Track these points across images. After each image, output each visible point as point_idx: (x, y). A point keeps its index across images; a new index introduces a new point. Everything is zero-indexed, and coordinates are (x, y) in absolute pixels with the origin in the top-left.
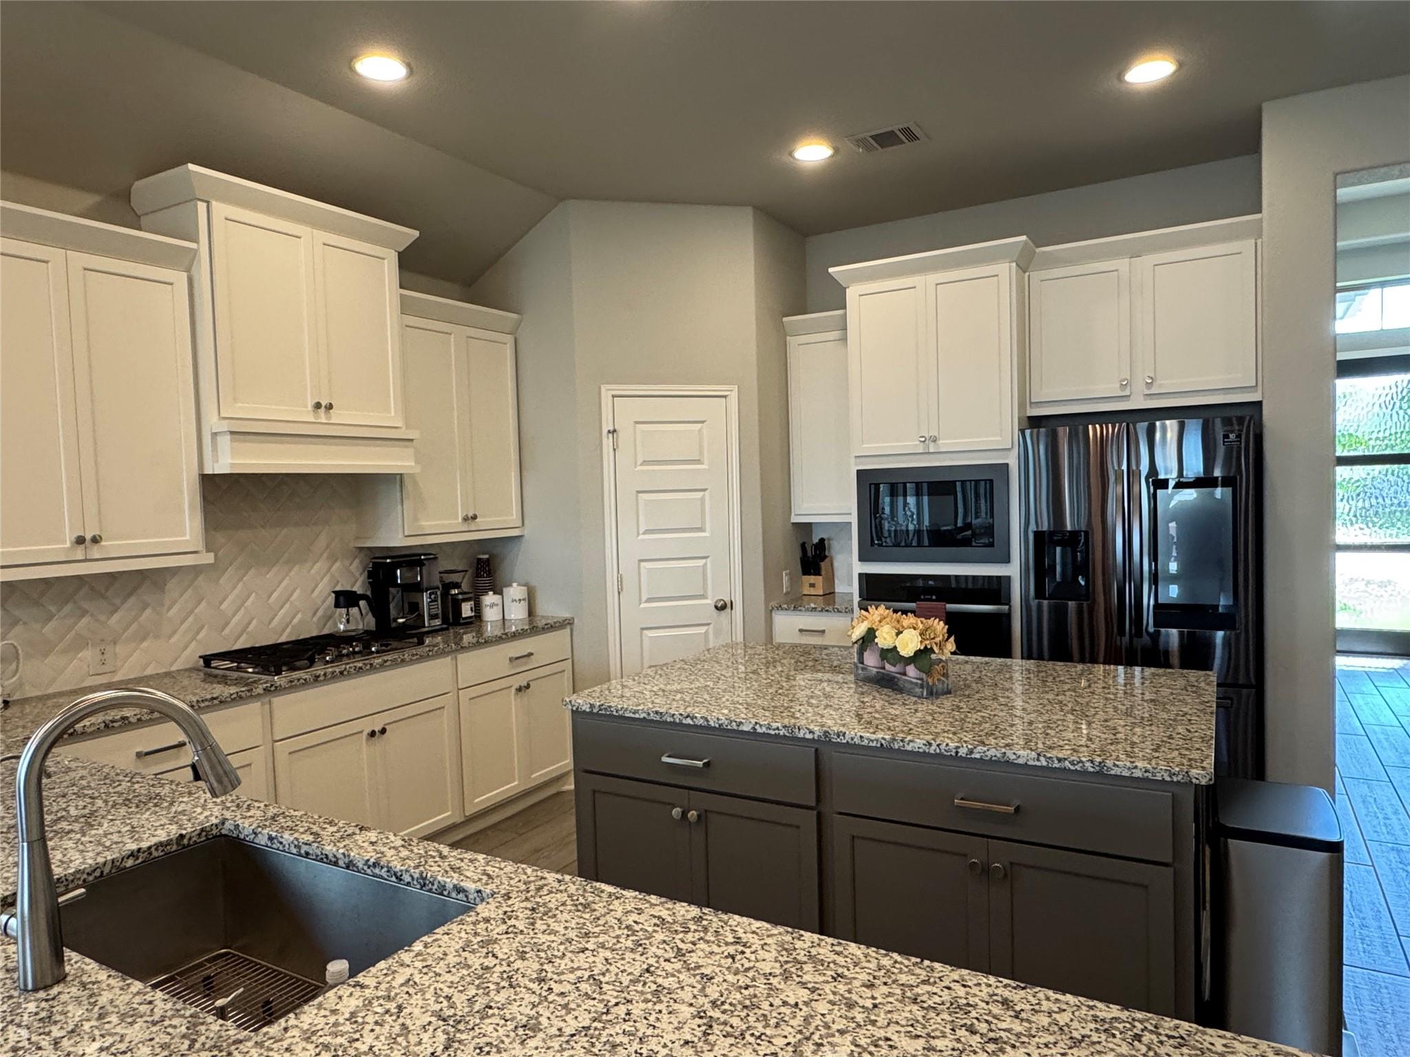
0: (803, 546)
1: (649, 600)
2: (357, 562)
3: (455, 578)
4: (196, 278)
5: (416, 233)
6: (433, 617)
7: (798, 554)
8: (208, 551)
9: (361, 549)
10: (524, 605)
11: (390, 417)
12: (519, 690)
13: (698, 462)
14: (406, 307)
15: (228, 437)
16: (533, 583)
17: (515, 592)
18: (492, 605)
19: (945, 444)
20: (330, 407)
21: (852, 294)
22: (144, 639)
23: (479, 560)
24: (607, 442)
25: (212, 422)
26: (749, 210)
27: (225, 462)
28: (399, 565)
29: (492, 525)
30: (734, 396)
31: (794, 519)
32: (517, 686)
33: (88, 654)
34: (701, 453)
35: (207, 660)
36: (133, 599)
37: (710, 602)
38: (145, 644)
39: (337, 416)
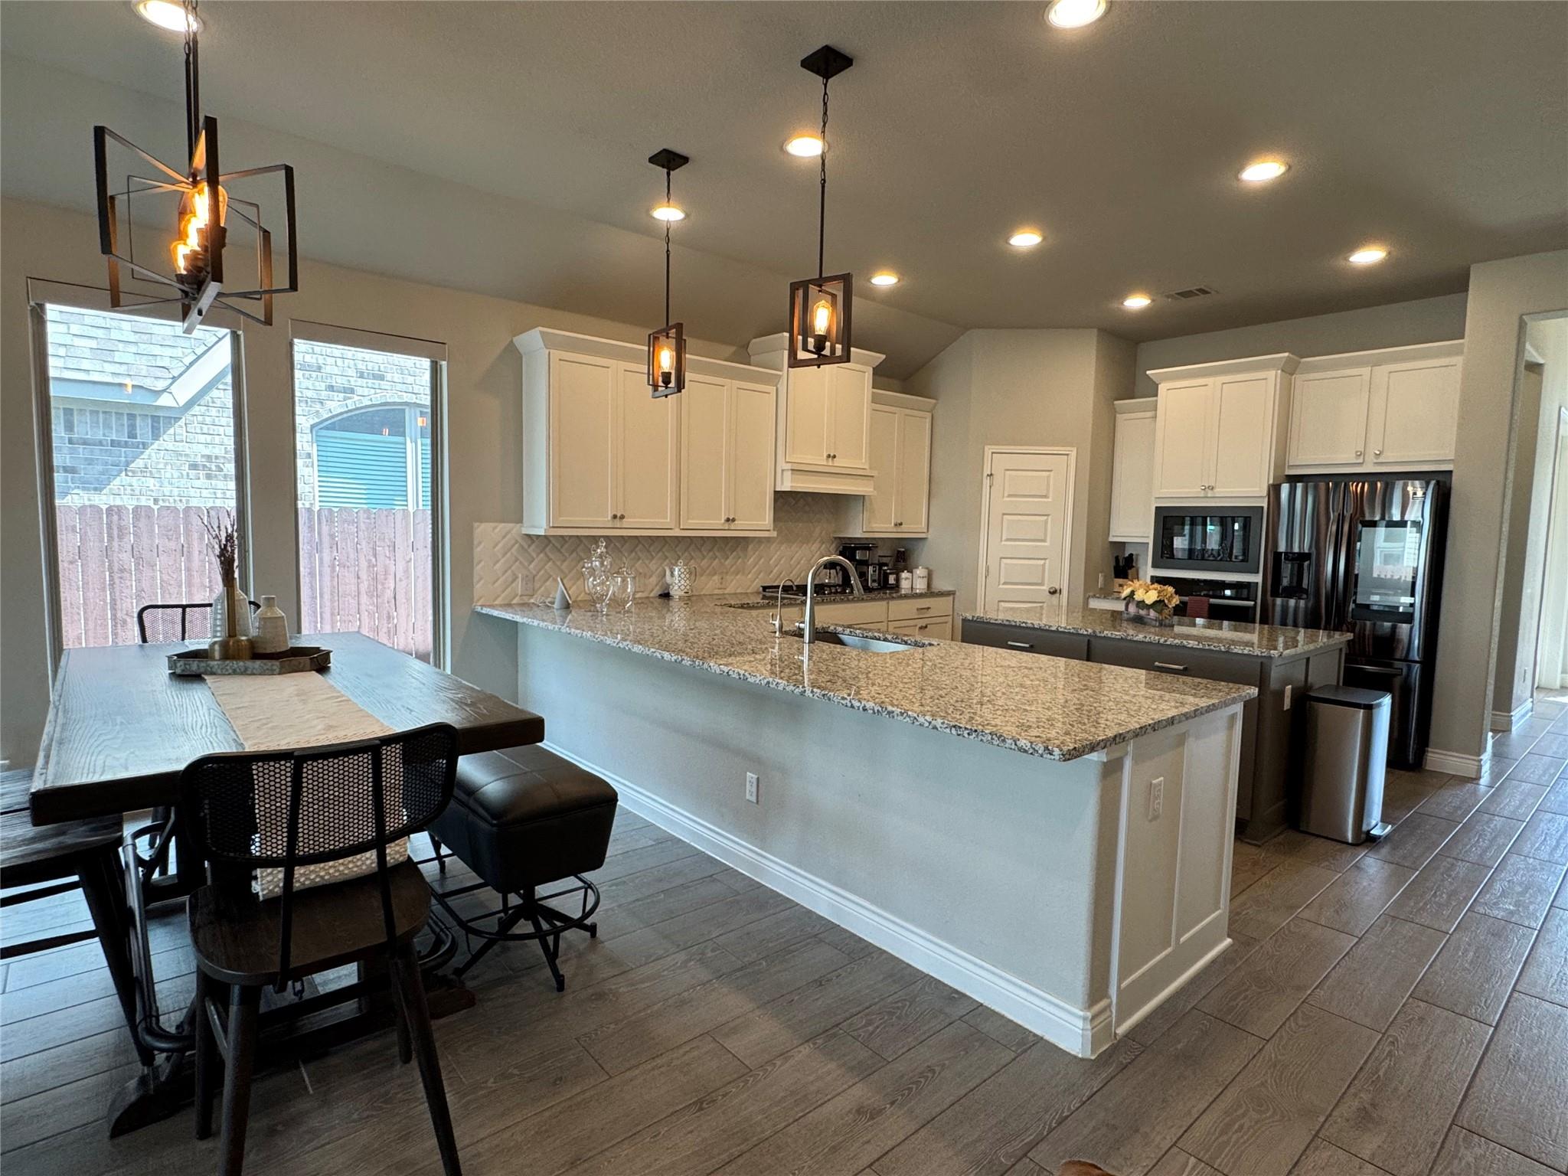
0: (1117, 558)
1: (1005, 583)
2: (834, 545)
3: (885, 560)
4: (779, 390)
5: (884, 357)
6: (874, 581)
7: (1113, 563)
8: (774, 530)
9: (835, 538)
10: (926, 580)
11: (862, 463)
12: (921, 628)
13: (1045, 496)
14: (875, 399)
15: (790, 472)
16: (931, 568)
17: (920, 572)
18: (906, 579)
19: (1219, 491)
20: (834, 457)
21: (1162, 388)
22: (737, 575)
23: (899, 552)
24: (986, 482)
25: (782, 464)
26: (1095, 330)
27: (786, 485)
28: (858, 548)
29: (909, 530)
30: (1074, 454)
31: (1112, 539)
32: (919, 625)
33: (716, 578)
34: (1048, 490)
35: (765, 588)
36: (735, 553)
37: (1046, 588)
38: (738, 577)
39: (837, 462)
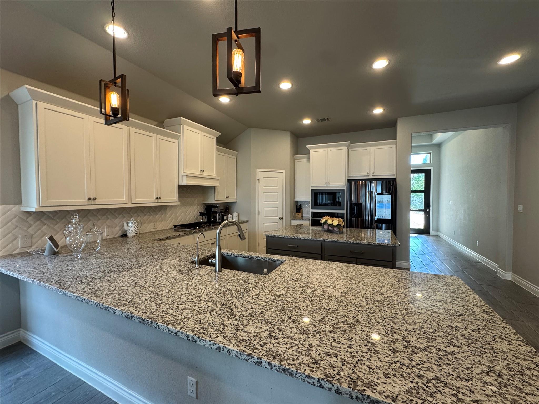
0: (296, 206)
1: (265, 217)
2: (202, 206)
3: (222, 211)
4: (179, 142)
5: (220, 134)
6: (219, 219)
7: (295, 208)
8: (179, 202)
9: (203, 203)
10: (237, 217)
11: (213, 174)
13: (276, 186)
14: (218, 150)
15: (186, 177)
16: (239, 213)
17: (235, 214)
18: (230, 217)
19: (331, 184)
20: (204, 171)
21: (311, 151)
22: (162, 221)
23: (226, 207)
24: (257, 181)
25: (182, 173)
26: (289, 132)
27: (185, 182)
28: (214, 207)
29: (232, 198)
30: (284, 172)
31: (295, 200)
33: (152, 224)
34: (277, 185)
35: (175, 226)
36: (161, 212)
37: (278, 217)
38: (162, 223)
39: (205, 173)
